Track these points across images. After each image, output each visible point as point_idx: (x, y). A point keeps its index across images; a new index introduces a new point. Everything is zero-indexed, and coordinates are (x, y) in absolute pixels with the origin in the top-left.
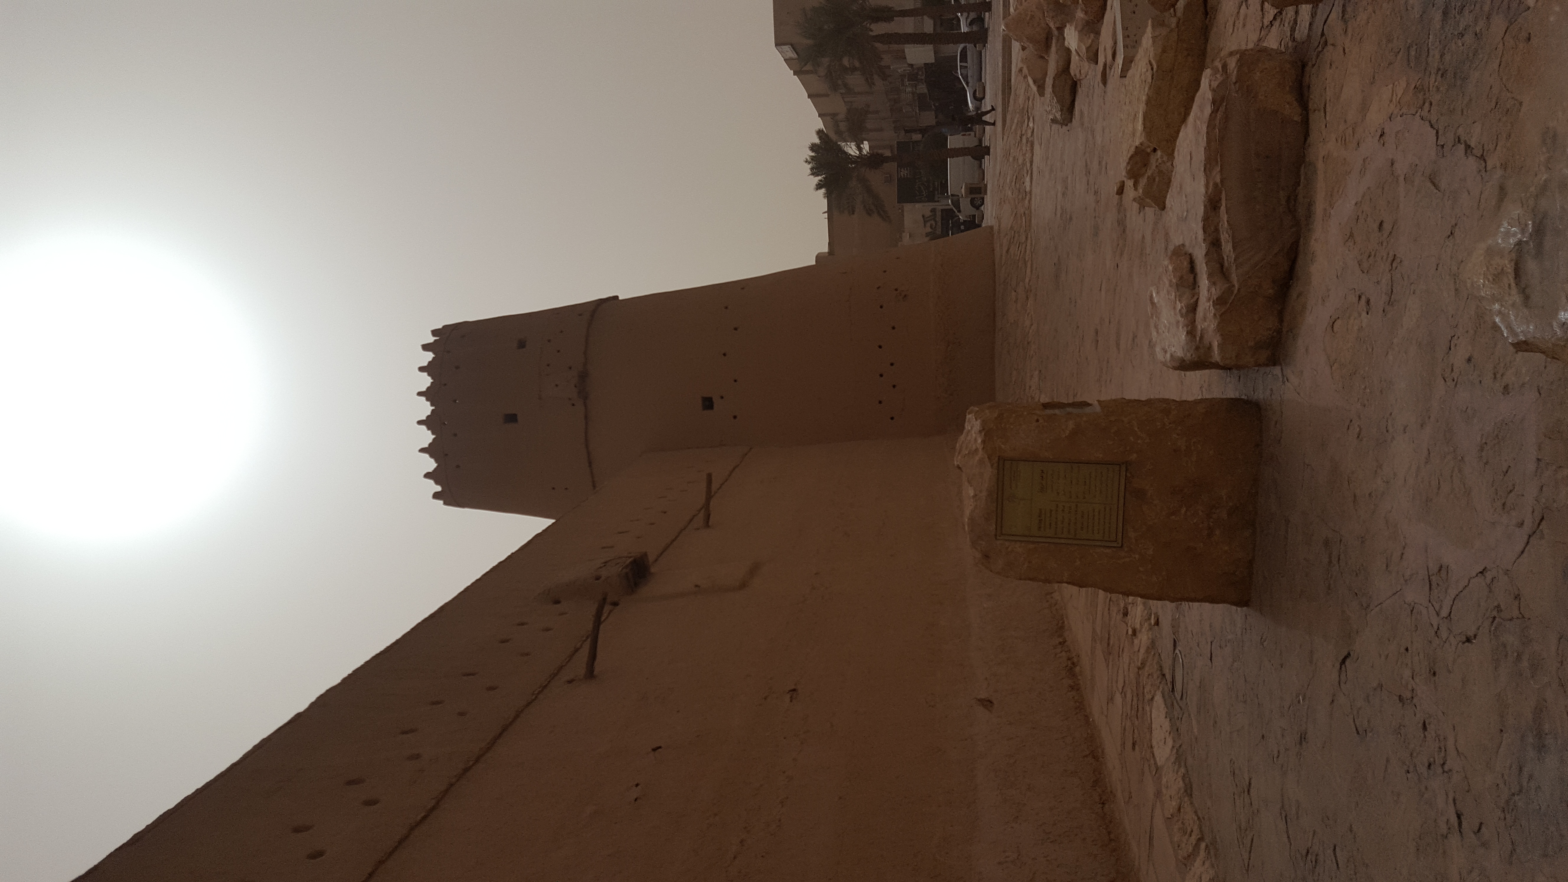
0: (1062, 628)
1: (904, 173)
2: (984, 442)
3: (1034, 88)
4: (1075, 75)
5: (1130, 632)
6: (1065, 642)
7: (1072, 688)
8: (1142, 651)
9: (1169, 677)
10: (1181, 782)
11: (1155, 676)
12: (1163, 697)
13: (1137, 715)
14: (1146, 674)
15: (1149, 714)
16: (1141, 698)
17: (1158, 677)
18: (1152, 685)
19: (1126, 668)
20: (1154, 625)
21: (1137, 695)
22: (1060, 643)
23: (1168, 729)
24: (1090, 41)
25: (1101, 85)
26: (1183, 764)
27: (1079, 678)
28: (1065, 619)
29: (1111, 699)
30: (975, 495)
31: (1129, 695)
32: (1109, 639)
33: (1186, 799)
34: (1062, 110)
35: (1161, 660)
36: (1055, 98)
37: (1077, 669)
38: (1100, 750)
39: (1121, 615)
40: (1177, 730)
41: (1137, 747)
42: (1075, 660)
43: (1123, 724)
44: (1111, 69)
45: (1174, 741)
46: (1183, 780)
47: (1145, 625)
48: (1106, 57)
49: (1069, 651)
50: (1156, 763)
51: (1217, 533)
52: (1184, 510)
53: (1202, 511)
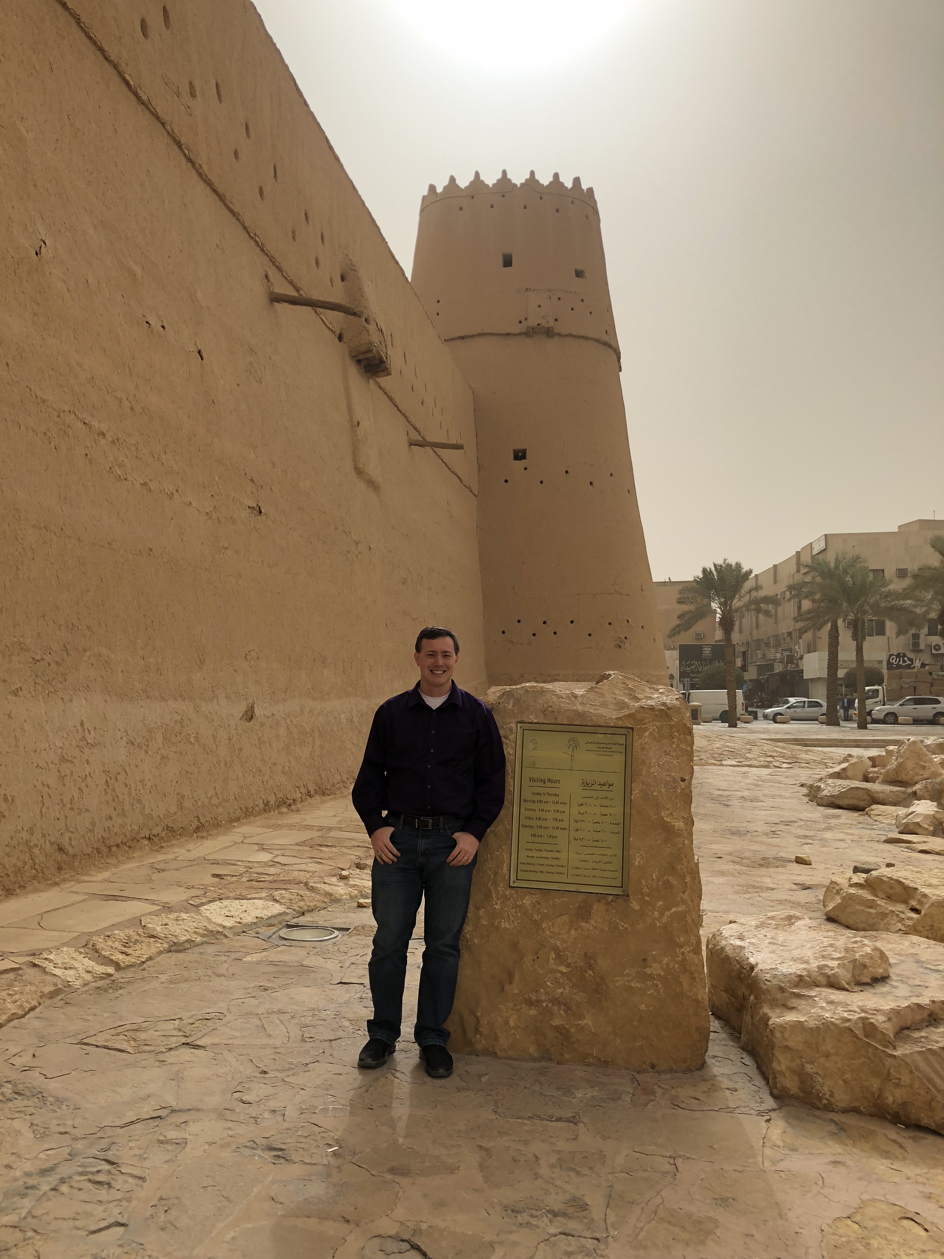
0: (324, 794)
1: (707, 651)
2: (652, 708)
3: (837, 769)
4: (872, 810)
5: (344, 873)
6: (310, 796)
7: (266, 804)
8: (327, 888)
9: (302, 920)
10: (184, 938)
11: (302, 904)
12: (280, 914)
13: (252, 880)
14: (301, 893)
15: (257, 896)
16: (274, 885)
17: (300, 907)
18: (291, 900)
19: (303, 867)
20: (358, 902)
21: (275, 881)
22: (309, 792)
23: (244, 921)
24: (926, 826)
25: (884, 838)
26: (204, 939)
27: (277, 812)
28: (332, 796)
29: (262, 848)
30: (576, 697)
31: (272, 870)
32: (327, 846)
33: (166, 945)
34: (832, 796)
35: (319, 910)
36: (845, 789)
37: (284, 810)
38: (205, 834)
39: (357, 861)
40: (244, 932)
41: (217, 880)
42: (293, 807)
43: (239, 863)
44: (908, 848)
45: (231, 928)
46: (187, 941)
47: (355, 891)
48: (919, 843)
49: (302, 801)
50: (203, 904)
51: (533, 1012)
52: (564, 969)
53: (562, 993)
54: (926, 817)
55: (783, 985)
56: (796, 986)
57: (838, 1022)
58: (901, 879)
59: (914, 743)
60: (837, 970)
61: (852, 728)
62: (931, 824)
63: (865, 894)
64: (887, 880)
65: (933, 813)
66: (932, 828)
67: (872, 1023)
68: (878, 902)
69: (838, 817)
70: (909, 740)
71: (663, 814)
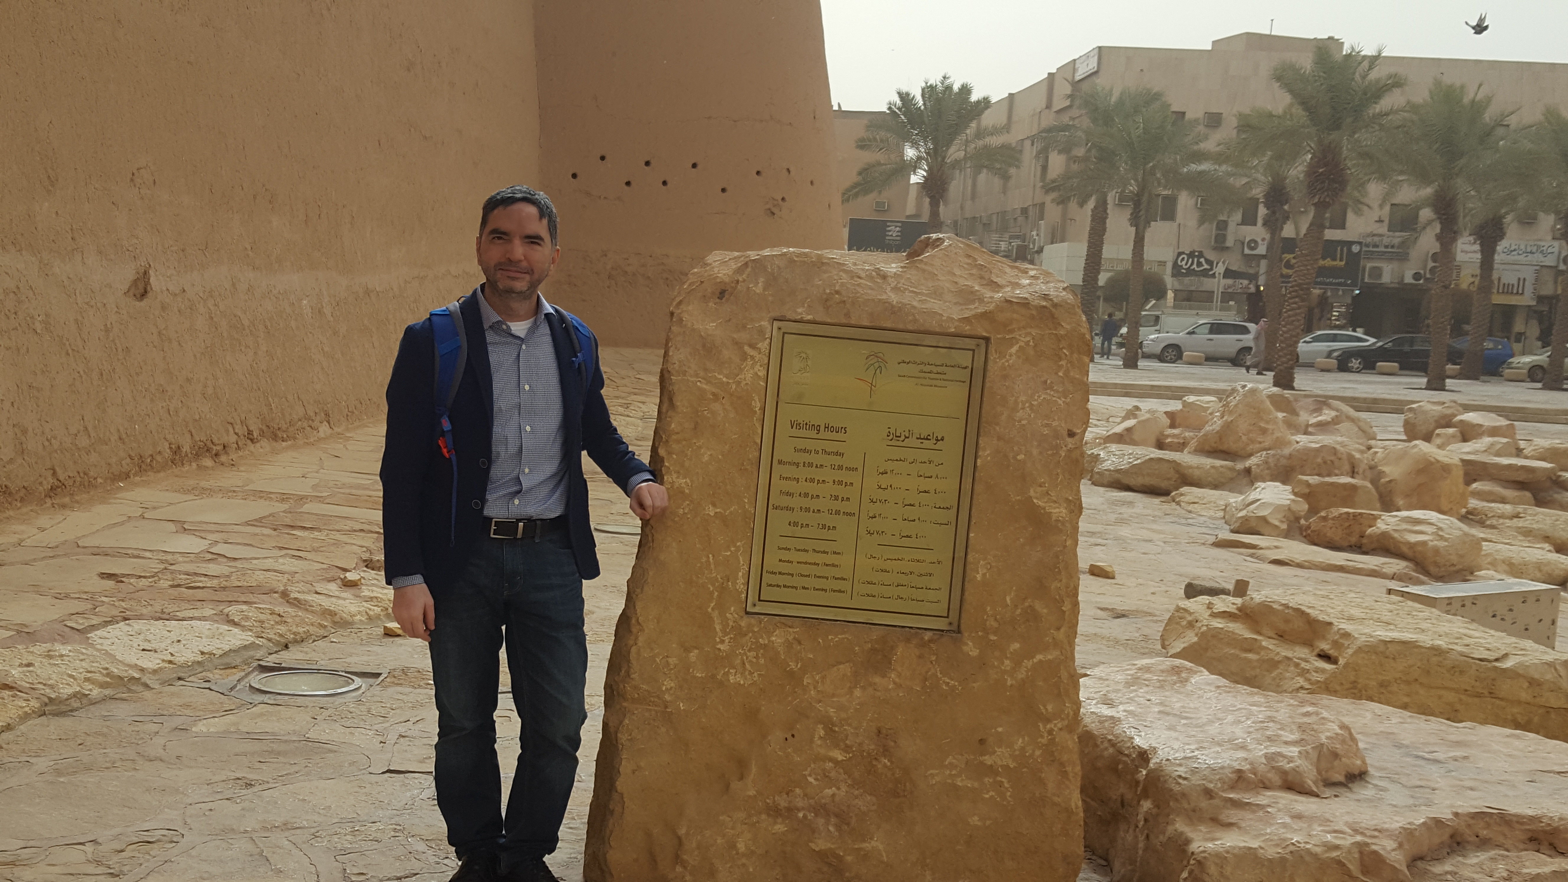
0: (275, 437)
3: (1118, 429)
4: (1182, 495)
5: (350, 576)
6: (252, 440)
7: (177, 450)
8: (326, 603)
9: (287, 657)
10: (69, 691)
11: (282, 629)
12: (245, 647)
13: (179, 586)
14: (279, 609)
15: (196, 613)
16: (222, 596)
17: (281, 635)
18: (262, 622)
19: (269, 563)
20: (385, 628)
21: (224, 588)
22: (250, 432)
23: (179, 659)
24: (1277, 523)
25: (1212, 539)
26: (107, 692)
27: (194, 465)
28: (289, 443)
29: (183, 528)
31: (213, 569)
32: (304, 528)
33: (35, 704)
34: (1118, 471)
35: (314, 641)
36: (1139, 461)
37: (208, 462)
38: (67, 500)
39: (366, 556)
40: (180, 679)
41: (111, 583)
42: (223, 458)
43: (148, 554)
44: (1251, 556)
45: (155, 672)
46: (75, 695)
47: (376, 608)
48: (1268, 548)
49: (239, 448)
50: (93, 628)
51: (780, 828)
52: (839, 755)
53: (834, 795)
54: (1278, 508)
55: (1211, 786)
56: (1233, 788)
57: (1318, 850)
58: (1303, 608)
59: (1253, 391)
60: (1299, 762)
61: (1116, 367)
62: (1284, 520)
63: (1239, 629)
64: (1280, 608)
65: (1288, 502)
66: (1284, 526)
67: (1375, 853)
68: (1264, 643)
69: (1131, 503)
70: (1244, 386)
71: (1032, 493)
